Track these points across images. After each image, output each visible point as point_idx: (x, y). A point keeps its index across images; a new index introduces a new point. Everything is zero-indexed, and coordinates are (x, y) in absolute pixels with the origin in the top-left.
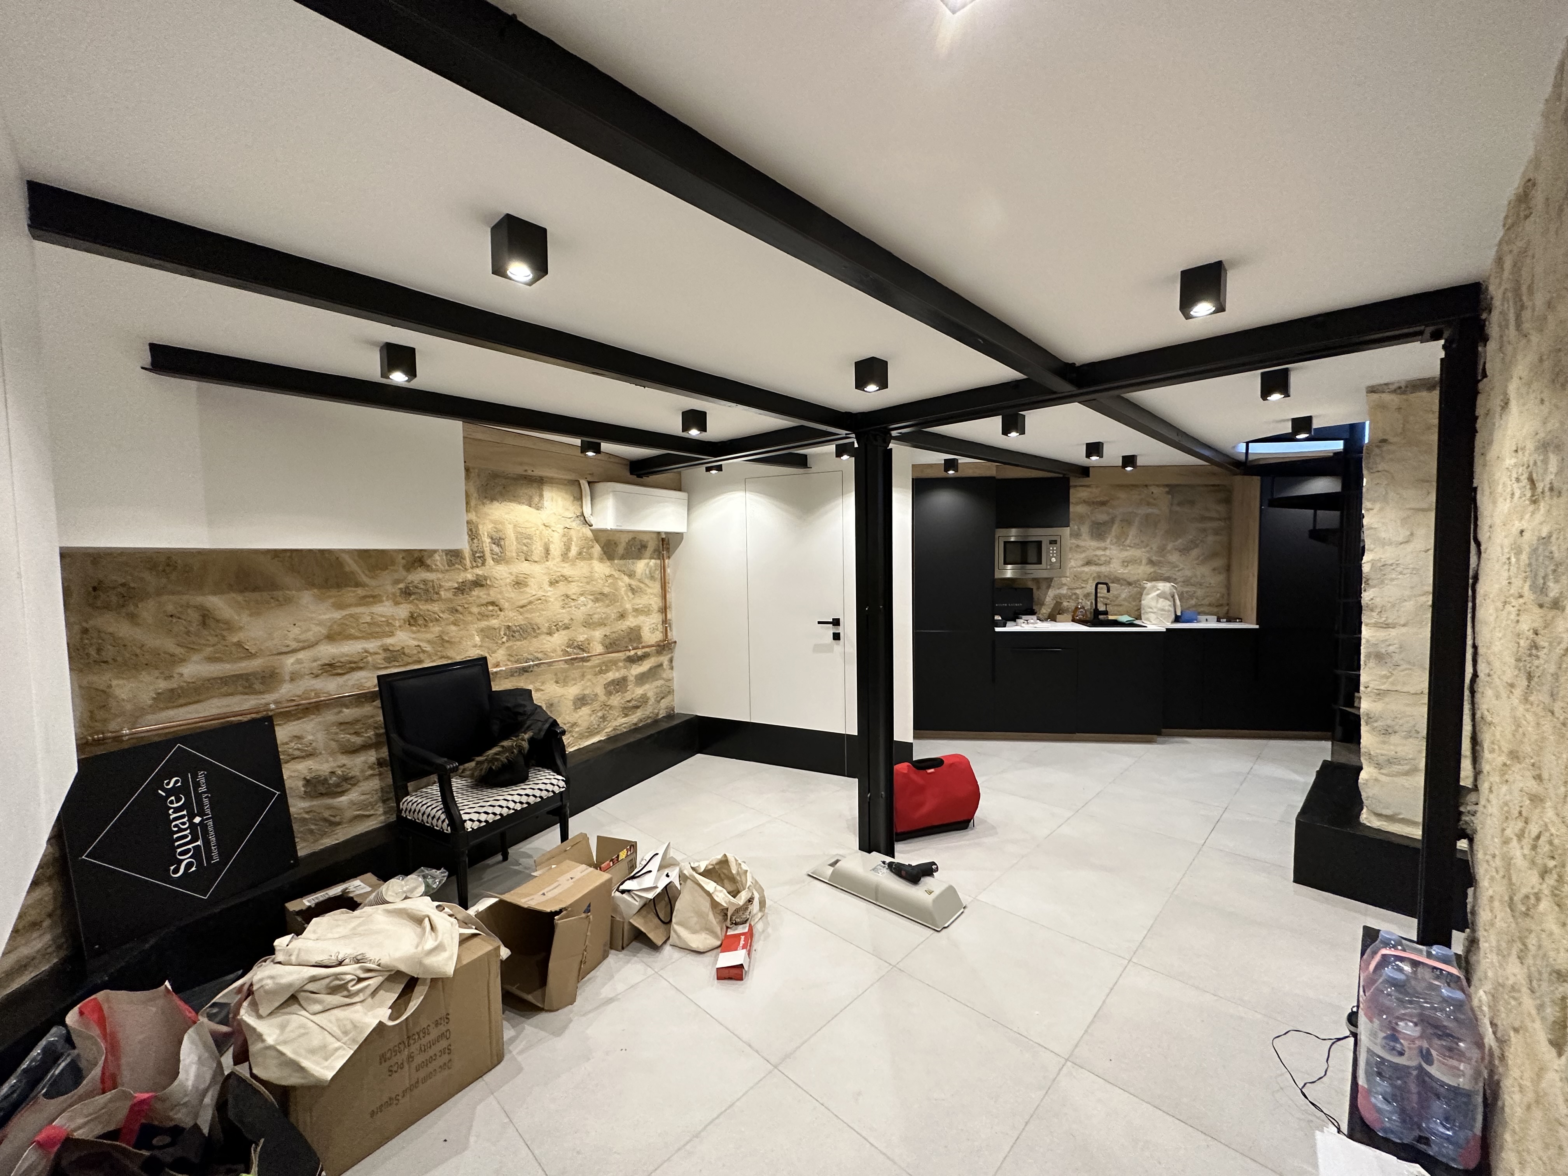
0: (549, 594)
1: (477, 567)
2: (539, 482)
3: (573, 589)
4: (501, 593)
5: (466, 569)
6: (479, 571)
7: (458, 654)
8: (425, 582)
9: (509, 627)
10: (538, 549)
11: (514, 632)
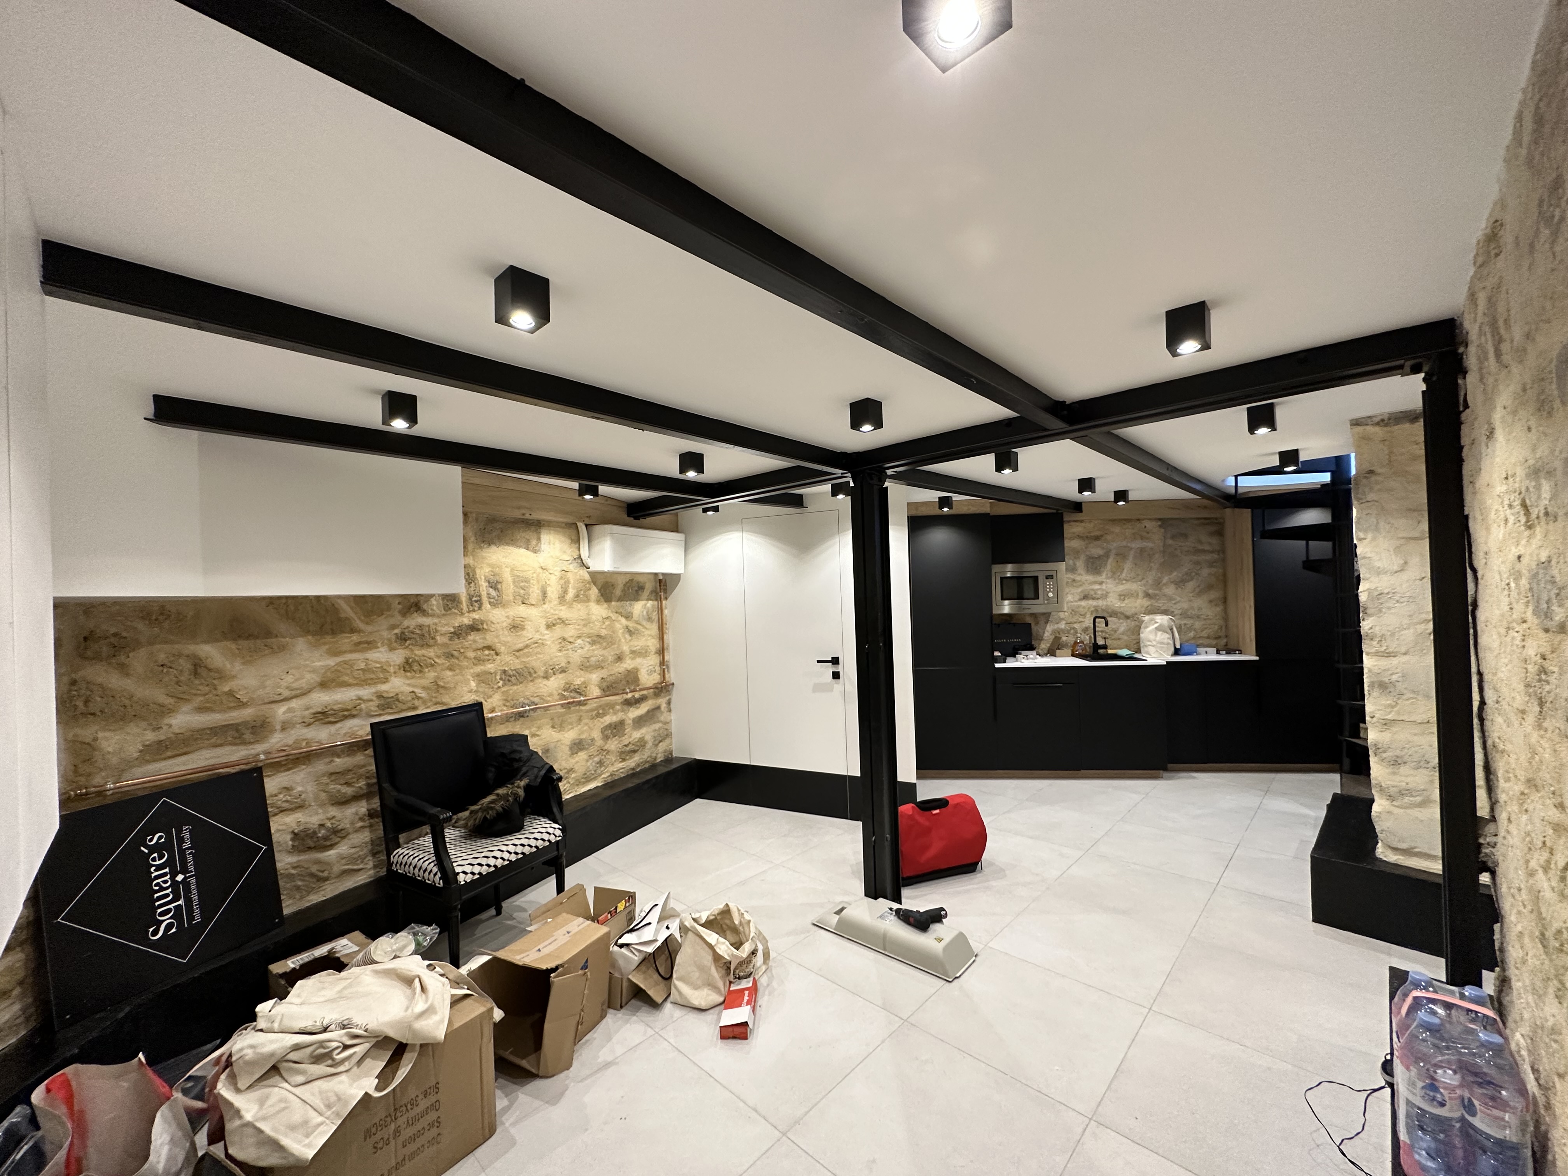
0: (546, 637)
1: (474, 611)
2: (537, 526)
3: (570, 632)
4: (497, 637)
5: (462, 614)
6: (475, 616)
7: (453, 700)
8: (421, 627)
9: (505, 672)
10: (535, 592)
11: (510, 676)
